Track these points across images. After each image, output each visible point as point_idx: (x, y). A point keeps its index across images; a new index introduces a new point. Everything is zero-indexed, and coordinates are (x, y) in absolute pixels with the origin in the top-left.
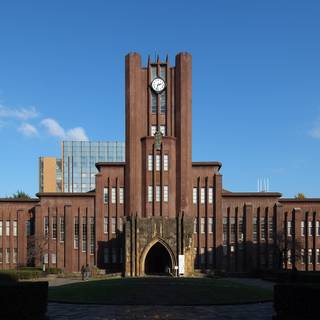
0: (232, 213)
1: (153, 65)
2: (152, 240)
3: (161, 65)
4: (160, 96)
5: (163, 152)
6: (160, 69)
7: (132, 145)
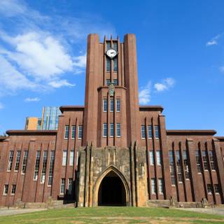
1: (107, 42)
3: (114, 42)
5: (116, 98)
6: (112, 44)
7: (90, 92)
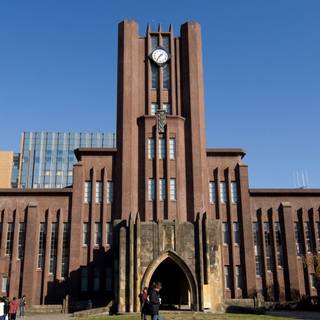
0: (265, 218)
1: (153, 35)
2: (159, 254)
3: (163, 35)
4: (162, 68)
5: (168, 136)
6: (161, 39)
